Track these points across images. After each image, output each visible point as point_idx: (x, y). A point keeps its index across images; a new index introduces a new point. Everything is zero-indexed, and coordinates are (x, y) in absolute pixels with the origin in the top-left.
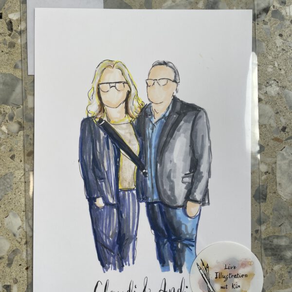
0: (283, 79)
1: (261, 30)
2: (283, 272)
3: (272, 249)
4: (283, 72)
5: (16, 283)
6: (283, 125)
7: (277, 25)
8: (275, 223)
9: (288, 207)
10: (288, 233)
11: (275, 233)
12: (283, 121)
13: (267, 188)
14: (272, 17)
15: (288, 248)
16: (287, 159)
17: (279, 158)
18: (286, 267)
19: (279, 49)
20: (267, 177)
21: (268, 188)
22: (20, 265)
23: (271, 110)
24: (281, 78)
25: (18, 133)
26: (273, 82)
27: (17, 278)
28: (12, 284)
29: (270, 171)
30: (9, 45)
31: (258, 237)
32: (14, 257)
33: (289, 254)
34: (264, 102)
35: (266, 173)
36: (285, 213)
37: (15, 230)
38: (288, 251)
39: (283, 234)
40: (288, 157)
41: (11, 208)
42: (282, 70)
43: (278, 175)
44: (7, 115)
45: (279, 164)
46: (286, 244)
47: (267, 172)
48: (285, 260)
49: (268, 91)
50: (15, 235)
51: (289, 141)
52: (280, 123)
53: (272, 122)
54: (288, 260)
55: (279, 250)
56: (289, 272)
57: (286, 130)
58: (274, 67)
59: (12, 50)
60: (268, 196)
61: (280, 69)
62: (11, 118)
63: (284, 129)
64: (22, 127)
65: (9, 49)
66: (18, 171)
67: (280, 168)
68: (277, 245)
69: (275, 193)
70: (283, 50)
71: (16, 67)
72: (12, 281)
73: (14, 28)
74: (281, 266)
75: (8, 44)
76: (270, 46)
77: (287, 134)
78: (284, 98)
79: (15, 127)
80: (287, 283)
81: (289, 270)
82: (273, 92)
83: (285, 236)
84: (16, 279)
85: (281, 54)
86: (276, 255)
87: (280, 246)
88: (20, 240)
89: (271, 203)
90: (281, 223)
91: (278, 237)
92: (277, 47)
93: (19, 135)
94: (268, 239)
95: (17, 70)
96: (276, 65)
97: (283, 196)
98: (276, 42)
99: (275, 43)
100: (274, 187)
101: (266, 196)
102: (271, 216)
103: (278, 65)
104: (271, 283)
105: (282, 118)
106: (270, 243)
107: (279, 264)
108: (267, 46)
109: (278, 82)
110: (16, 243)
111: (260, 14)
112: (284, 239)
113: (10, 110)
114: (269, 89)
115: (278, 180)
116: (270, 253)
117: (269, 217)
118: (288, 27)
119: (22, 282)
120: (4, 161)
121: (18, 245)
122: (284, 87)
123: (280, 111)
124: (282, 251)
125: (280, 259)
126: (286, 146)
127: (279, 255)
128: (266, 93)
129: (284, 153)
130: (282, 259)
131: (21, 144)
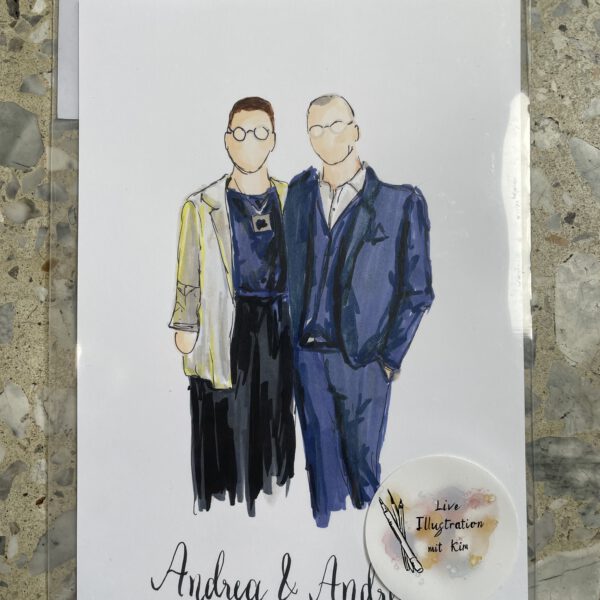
0: (568, 117)
2: (570, 515)
4: (567, 102)
5: (16, 533)
6: (569, 209)
7: (555, 6)
8: (553, 411)
9: (580, 379)
10: (580, 432)
11: (552, 432)
12: (569, 203)
15: (580, 462)
16: (579, 279)
17: (561, 277)
18: (576, 504)
19: (559, 56)
21: (538, 339)
22: (26, 495)
24: (564, 114)
25: (25, 222)
26: (547, 122)
27: (19, 522)
28: (8, 534)
29: (542, 304)
30: (10, 44)
32: (13, 479)
33: (582, 476)
37: (16, 421)
38: (580, 470)
39: (569, 435)
40: (579, 276)
41: (9, 376)
42: (567, 98)
44: (4, 187)
45: (560, 290)
46: (577, 456)
47: (536, 306)
48: (575, 489)
50: (15, 433)
51: (581, 242)
52: (561, 205)
54: (581, 488)
55: (560, 468)
56: (583, 514)
57: (576, 220)
58: (550, 91)
59: (17, 55)
61: (563, 97)
62: (12, 193)
63: (570, 218)
64: (32, 212)
65: (11, 53)
66: (24, 301)
67: (564, 298)
68: (556, 457)
69: (552, 349)
70: (569, 57)
71: (23, 89)
72: (7, 528)
73: (22, 11)
74: (565, 501)
75: (8, 42)
76: (541, 49)
77: (576, 229)
78: (571, 156)
79: (19, 210)
80: (579, 537)
81: (582, 509)
83: (574, 439)
84: (15, 524)
85: (563, 66)
86: (554, 477)
87: (563, 458)
88: (25, 443)
90: (564, 412)
91: (558, 440)
92: (556, 51)
93: (27, 227)
95: (25, 95)
96: (554, 88)
97: (569, 355)
98: (554, 42)
100: (551, 337)
102: (544, 398)
105: (566, 197)
107: (560, 497)
109: (557, 123)
110: (18, 449)
112: (572, 446)
113: (11, 177)
115: (558, 322)
118: (577, 12)
119: (29, 530)
121: (21, 452)
122: (570, 133)
123: (563, 182)
125: (562, 487)
126: (576, 253)
127: (561, 477)
129: (571, 267)
130: (567, 487)
131: (30, 245)
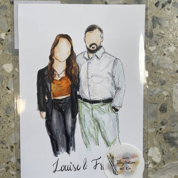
1: (166, 13)
3: (169, 139)
13: (167, 105)
14: (173, 6)
20: (167, 99)
23: (171, 60)
31: (161, 132)
34: (167, 56)
35: (167, 96)
36: (177, 119)
43: (174, 97)
49: (169, 49)
53: (171, 67)
60: (167, 109)
82: (172, 50)
89: (169, 113)
94: (167, 134)
99: (174, 21)
101: (166, 109)
103: (176, 34)
104: (168, 158)
106: (168, 136)
108: (169, 23)
111: (166, 4)
114: (170, 48)
116: (168, 141)
117: (167, 121)
120: (17, 88)
124: (174, 140)
128: (168, 50)
